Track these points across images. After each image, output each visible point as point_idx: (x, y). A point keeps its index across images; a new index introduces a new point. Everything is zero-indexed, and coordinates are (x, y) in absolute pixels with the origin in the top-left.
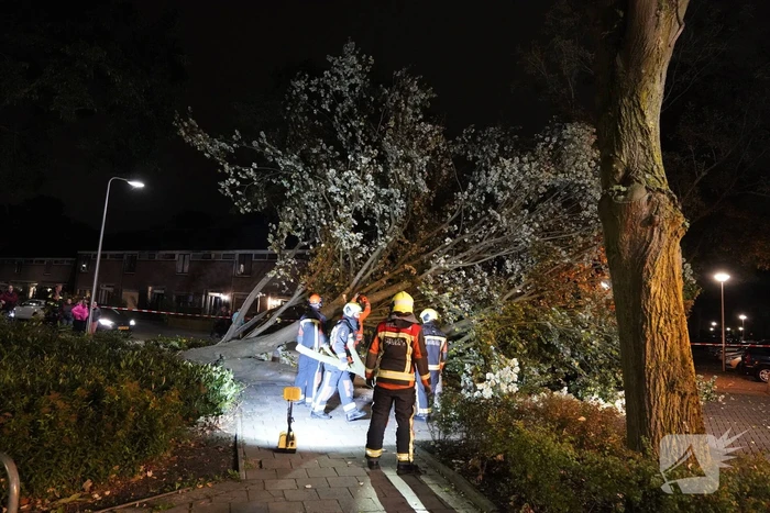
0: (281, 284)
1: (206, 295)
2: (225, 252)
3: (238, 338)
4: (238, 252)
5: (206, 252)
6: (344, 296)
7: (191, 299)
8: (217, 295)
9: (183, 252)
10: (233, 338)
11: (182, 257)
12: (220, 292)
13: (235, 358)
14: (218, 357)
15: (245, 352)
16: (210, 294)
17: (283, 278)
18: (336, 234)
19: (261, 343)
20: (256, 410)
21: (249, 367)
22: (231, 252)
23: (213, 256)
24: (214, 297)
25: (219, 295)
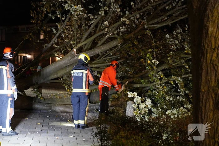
1: (18, 56)
2: (27, 26)
5: (15, 27)
8: (24, 55)
9: (1, 27)
16: (20, 54)
18: (66, 7)
22: (31, 26)
24: (22, 57)
25: (26, 55)
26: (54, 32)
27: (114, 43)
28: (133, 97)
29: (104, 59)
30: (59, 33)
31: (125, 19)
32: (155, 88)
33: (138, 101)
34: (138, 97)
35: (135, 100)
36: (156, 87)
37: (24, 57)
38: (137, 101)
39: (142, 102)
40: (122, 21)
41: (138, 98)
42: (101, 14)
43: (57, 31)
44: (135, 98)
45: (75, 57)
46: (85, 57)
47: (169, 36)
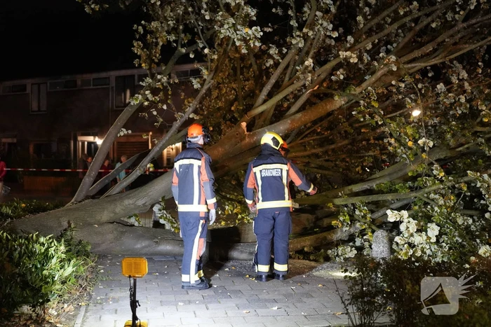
0: (150, 114)
1: (76, 141)
2: (95, 76)
3: (93, 197)
4: (113, 74)
5: (68, 77)
6: (244, 124)
7: (54, 148)
8: (91, 139)
9: (37, 80)
10: (87, 197)
11: (35, 87)
12: (94, 135)
13: (91, 225)
14: (65, 224)
15: (105, 216)
16: (81, 138)
17: (153, 104)
18: (225, 32)
19: (127, 202)
20: (111, 295)
21: (110, 236)
22: (104, 75)
23: (79, 83)
24: (86, 143)
25: (94, 139)
26: (195, 87)
27: (326, 105)
28: (398, 220)
29: (302, 141)
30: (206, 87)
31: (348, 53)
32: (426, 200)
33: (410, 229)
34: (411, 219)
35: (402, 227)
36: (429, 198)
37: (90, 143)
38: (408, 228)
39: (419, 231)
40: (341, 57)
41: (409, 222)
42: (297, 44)
43: (202, 85)
44: (403, 222)
45: (244, 138)
46: (274, 139)
47: (444, 87)
